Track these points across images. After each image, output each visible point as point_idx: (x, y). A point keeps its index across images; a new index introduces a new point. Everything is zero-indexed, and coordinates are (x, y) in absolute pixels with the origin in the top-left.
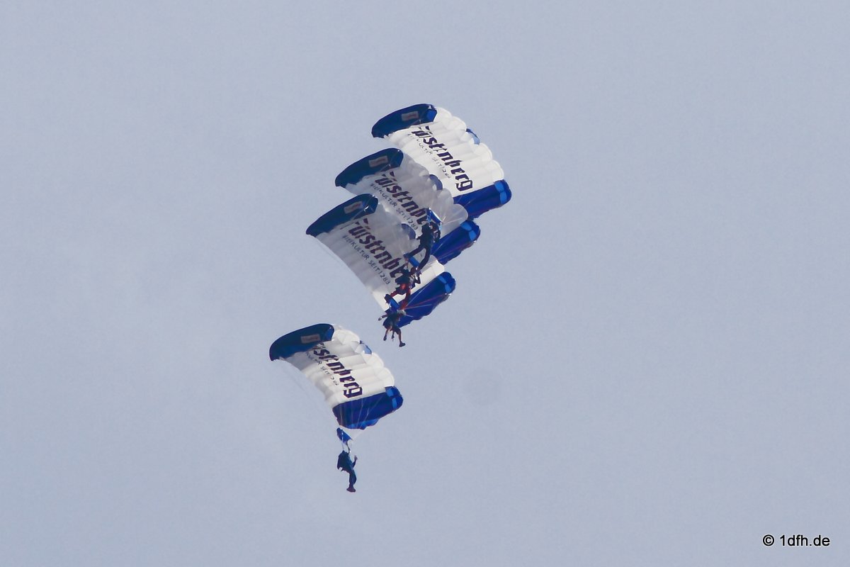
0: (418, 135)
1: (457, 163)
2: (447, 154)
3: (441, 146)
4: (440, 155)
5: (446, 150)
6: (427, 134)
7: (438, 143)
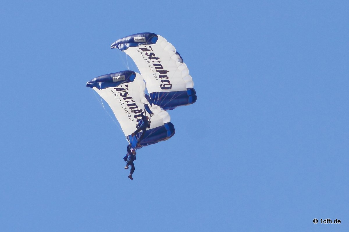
0: (143, 50)
1: (165, 72)
2: (160, 65)
3: (157, 59)
4: (155, 65)
5: (159, 62)
6: (149, 50)
7: (156, 57)
